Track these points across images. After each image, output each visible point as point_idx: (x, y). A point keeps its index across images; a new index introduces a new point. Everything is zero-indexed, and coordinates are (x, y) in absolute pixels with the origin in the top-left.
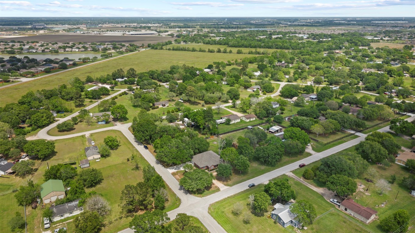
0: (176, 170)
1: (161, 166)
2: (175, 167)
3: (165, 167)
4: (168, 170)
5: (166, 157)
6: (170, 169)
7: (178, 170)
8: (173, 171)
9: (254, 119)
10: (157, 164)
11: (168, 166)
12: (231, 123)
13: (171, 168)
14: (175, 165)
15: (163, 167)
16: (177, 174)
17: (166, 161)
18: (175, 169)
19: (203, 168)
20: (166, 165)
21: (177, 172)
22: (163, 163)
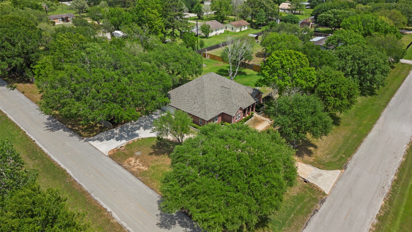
0: (124, 142)
1: (67, 133)
2: (116, 131)
3: (80, 135)
4: (96, 144)
5: (78, 99)
6: (101, 140)
7: (131, 141)
8: (113, 144)
9: (246, 28)
10: (52, 130)
11: (92, 132)
12: (211, 35)
13: (102, 135)
14: (115, 125)
15: (76, 138)
16: (132, 155)
17: (82, 112)
18: (117, 139)
19: (213, 120)
20: (85, 130)
21: (128, 145)
22: (73, 126)
